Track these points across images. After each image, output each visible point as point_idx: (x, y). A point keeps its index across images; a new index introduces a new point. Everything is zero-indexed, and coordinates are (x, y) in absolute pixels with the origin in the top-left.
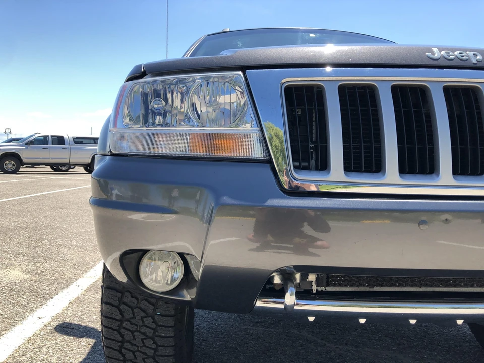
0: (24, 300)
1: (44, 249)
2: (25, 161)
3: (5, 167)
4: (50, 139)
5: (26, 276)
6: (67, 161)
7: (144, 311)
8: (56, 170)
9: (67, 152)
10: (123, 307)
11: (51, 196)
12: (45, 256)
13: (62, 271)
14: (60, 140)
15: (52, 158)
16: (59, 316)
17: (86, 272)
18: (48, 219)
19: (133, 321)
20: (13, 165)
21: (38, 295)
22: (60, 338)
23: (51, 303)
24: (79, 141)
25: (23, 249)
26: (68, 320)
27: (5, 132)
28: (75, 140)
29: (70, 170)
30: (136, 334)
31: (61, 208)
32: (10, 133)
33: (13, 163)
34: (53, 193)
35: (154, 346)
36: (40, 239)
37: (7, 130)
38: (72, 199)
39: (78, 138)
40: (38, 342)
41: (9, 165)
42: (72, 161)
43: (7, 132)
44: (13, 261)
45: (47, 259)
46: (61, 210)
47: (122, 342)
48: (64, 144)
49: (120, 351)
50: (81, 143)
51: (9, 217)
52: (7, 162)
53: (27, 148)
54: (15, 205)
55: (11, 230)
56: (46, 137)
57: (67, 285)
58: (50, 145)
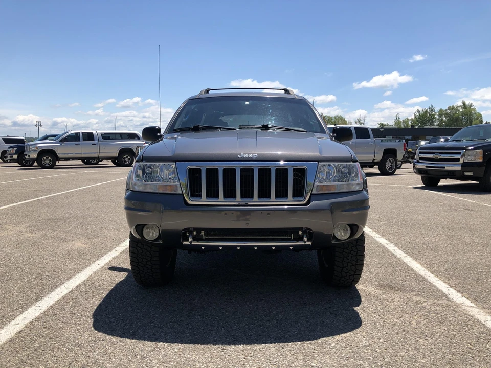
0: (88, 257)
1: (93, 231)
2: (60, 156)
3: (43, 162)
4: (81, 135)
5: (86, 246)
6: (96, 155)
7: (147, 250)
8: (86, 164)
9: (97, 147)
10: (138, 248)
11: (88, 191)
12: (94, 234)
13: (106, 243)
14: (89, 137)
15: (84, 153)
16: (107, 264)
17: (120, 243)
18: (90, 210)
19: (142, 254)
20: (50, 160)
21: (94, 255)
22: (110, 272)
23: (103, 258)
24: (106, 137)
25: (79, 231)
26: (113, 265)
27: (36, 125)
28: (103, 136)
29: (100, 163)
30: (144, 259)
31: (98, 201)
32: (41, 125)
33: (50, 158)
34: (89, 188)
35: (151, 264)
36: (88, 224)
37: (37, 123)
38: (106, 193)
39: (105, 134)
40: (100, 273)
41: (47, 160)
42: (101, 155)
43: (38, 125)
44: (75, 238)
45: (95, 236)
46: (98, 203)
47: (138, 263)
48: (94, 140)
49: (137, 267)
50: (109, 138)
51: (62, 209)
52: (45, 158)
53: (61, 145)
54: (63, 199)
55: (67, 219)
56: (77, 134)
57: (110, 250)
58: (81, 142)
